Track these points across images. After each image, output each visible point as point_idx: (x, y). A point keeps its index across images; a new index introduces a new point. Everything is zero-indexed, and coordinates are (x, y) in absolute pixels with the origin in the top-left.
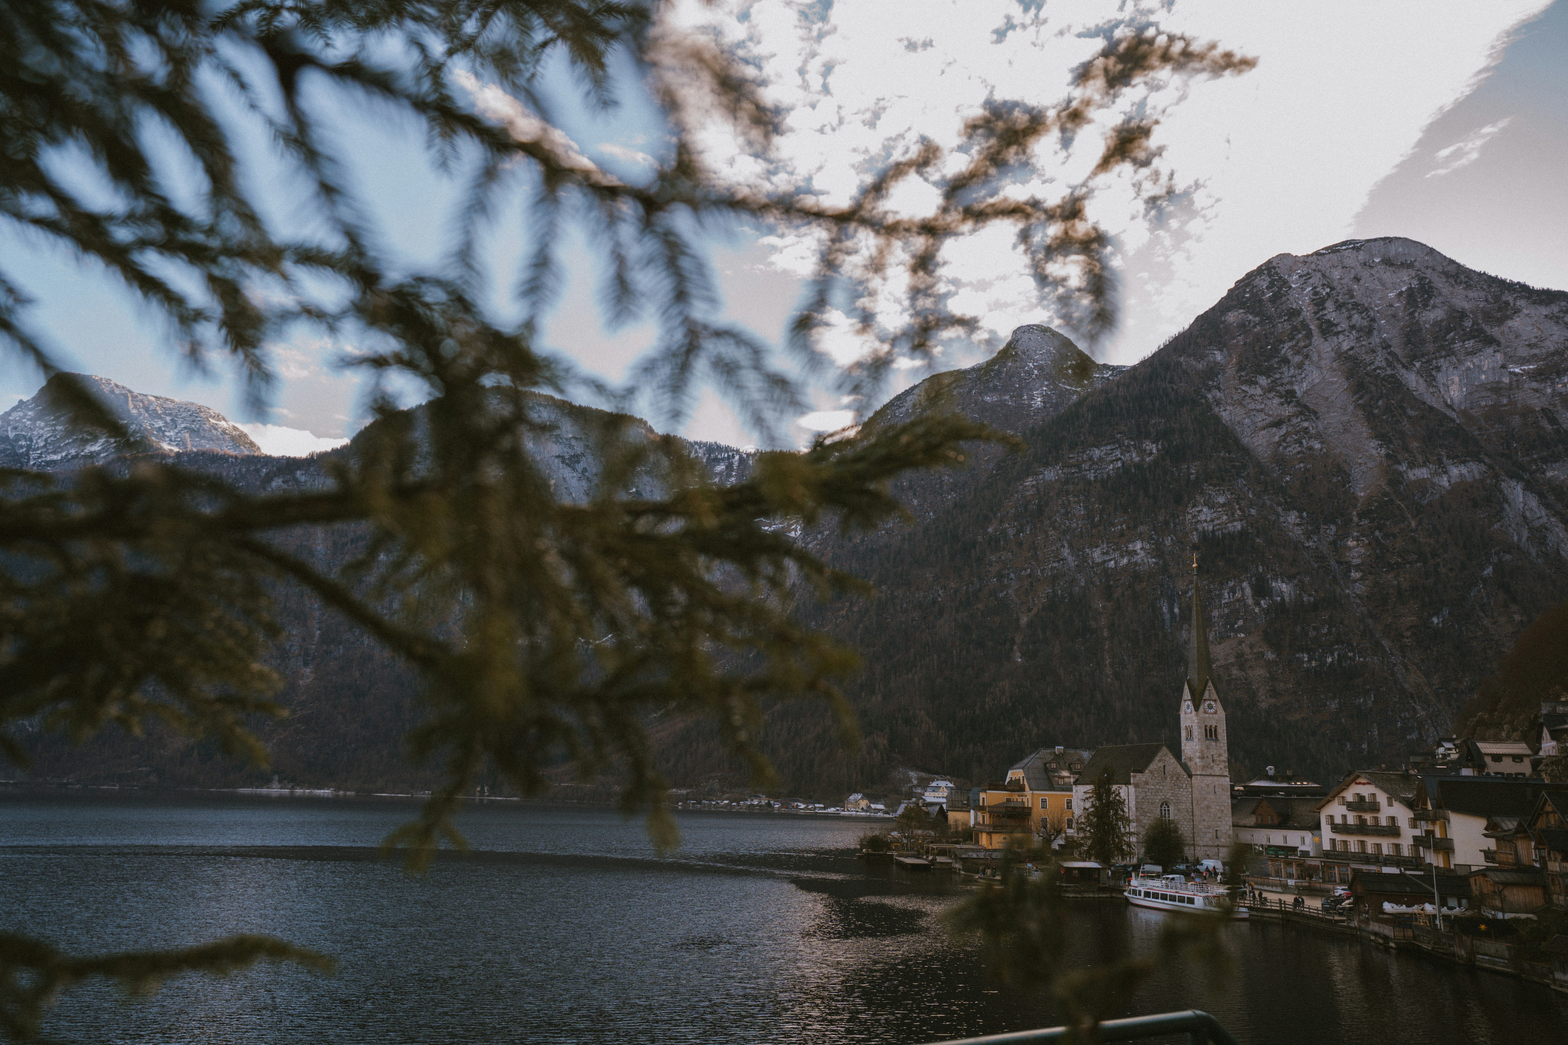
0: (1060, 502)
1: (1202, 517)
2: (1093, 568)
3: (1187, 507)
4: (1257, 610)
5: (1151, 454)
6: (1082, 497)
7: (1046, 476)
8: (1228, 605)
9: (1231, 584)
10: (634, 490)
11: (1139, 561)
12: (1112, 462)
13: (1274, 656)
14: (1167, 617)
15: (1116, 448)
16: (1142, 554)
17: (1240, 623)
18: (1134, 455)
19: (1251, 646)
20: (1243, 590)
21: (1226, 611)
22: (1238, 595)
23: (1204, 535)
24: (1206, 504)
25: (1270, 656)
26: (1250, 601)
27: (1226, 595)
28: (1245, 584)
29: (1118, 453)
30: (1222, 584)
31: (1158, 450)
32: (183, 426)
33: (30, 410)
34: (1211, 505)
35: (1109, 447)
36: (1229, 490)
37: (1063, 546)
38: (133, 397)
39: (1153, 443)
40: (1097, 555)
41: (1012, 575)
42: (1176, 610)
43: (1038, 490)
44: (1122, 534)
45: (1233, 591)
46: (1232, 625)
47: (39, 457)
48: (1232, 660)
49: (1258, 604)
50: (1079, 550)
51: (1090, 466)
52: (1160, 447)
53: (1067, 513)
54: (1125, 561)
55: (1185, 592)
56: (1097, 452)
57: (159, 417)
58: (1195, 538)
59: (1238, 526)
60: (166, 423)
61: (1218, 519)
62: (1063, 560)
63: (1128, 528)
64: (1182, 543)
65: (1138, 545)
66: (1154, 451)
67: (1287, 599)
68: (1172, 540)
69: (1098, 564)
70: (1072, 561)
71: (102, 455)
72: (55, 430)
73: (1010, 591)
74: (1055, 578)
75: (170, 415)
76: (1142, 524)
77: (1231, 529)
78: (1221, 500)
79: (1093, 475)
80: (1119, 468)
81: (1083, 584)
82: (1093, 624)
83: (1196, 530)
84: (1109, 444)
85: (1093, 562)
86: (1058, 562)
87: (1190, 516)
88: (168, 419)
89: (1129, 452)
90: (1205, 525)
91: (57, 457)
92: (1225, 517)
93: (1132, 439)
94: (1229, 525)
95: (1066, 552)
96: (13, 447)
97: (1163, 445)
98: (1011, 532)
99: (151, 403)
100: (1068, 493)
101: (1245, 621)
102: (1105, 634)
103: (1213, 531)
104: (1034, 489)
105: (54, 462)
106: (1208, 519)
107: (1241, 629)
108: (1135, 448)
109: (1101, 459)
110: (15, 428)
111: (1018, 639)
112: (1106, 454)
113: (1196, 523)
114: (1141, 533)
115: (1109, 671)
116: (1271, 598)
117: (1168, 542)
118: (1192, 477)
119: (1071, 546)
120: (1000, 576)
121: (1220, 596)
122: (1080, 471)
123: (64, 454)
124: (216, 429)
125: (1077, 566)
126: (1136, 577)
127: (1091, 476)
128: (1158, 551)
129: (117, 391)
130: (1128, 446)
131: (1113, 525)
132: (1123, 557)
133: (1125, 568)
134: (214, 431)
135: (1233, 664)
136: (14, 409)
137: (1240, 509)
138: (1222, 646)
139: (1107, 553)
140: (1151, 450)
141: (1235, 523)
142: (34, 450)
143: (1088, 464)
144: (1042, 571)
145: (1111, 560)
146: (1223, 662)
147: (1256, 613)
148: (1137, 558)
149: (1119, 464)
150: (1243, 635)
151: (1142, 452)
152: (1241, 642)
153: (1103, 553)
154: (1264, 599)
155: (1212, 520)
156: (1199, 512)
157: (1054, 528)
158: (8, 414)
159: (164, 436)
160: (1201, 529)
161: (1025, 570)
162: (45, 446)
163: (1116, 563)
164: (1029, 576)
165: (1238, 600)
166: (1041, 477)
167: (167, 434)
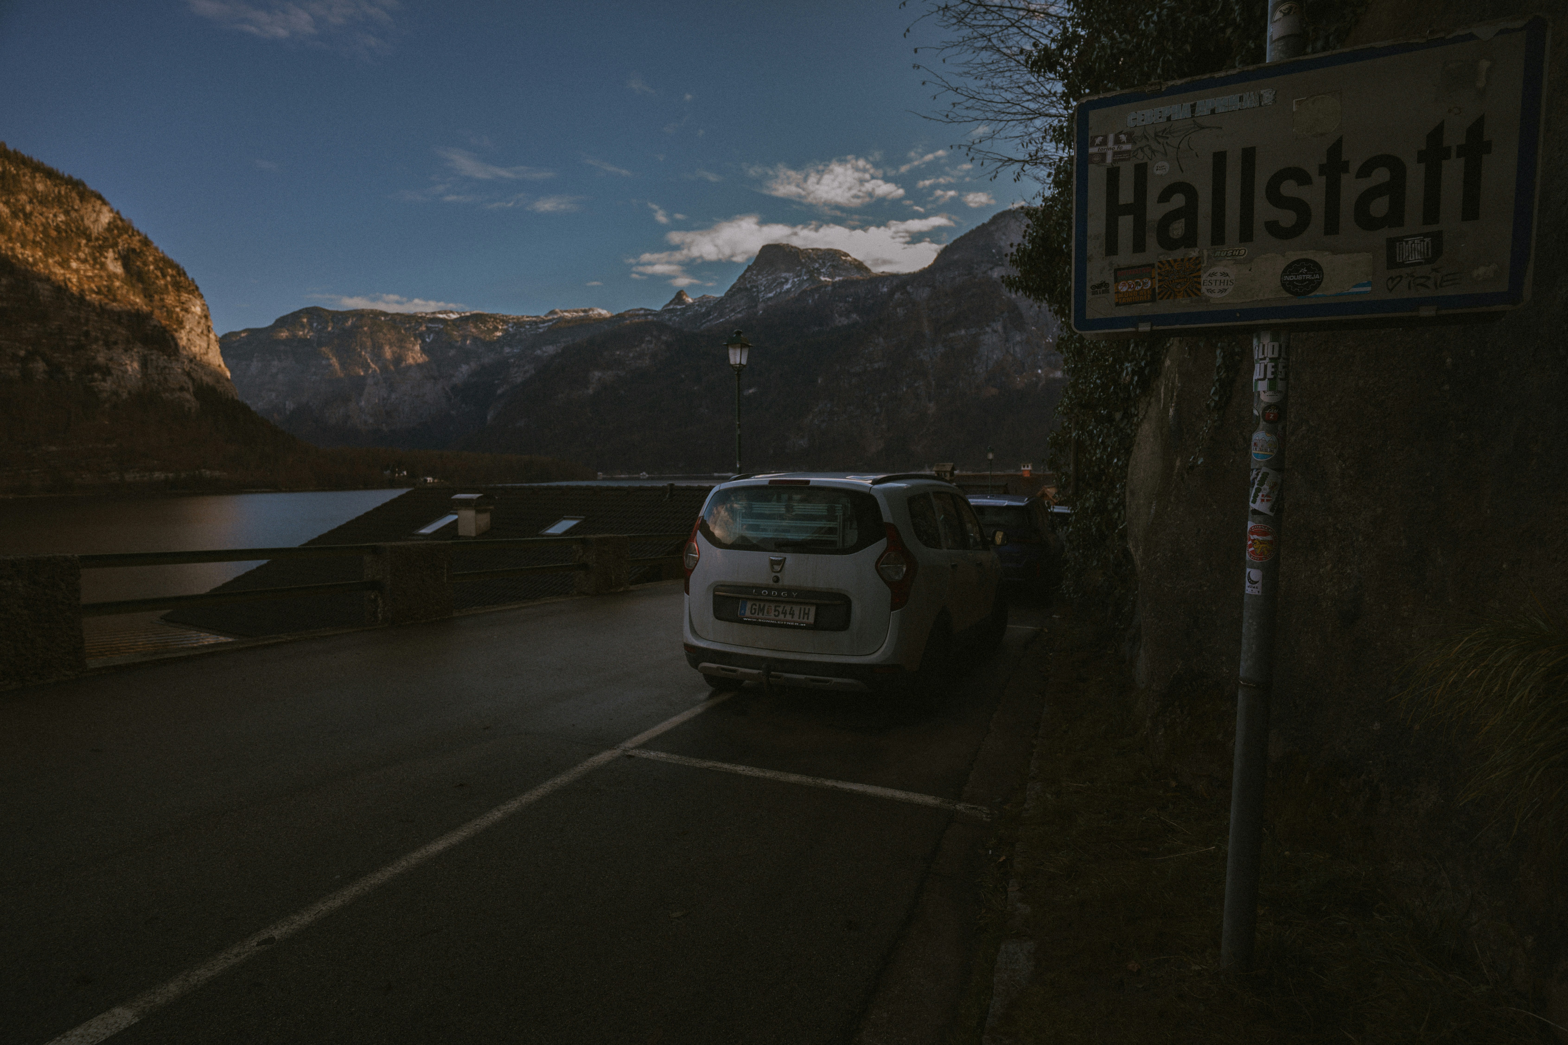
32: (829, 264)
33: (754, 270)
47: (763, 297)
57: (816, 261)
60: (820, 264)
71: (793, 290)
72: (768, 279)
75: (821, 259)
88: (821, 261)
91: (771, 295)
99: (810, 253)
105: (770, 298)
110: (749, 282)
123: (774, 292)
124: (846, 263)
129: (793, 250)
134: (846, 265)
136: (746, 271)
142: (761, 292)
158: (744, 274)
159: (821, 272)
162: (765, 290)
167: (822, 271)
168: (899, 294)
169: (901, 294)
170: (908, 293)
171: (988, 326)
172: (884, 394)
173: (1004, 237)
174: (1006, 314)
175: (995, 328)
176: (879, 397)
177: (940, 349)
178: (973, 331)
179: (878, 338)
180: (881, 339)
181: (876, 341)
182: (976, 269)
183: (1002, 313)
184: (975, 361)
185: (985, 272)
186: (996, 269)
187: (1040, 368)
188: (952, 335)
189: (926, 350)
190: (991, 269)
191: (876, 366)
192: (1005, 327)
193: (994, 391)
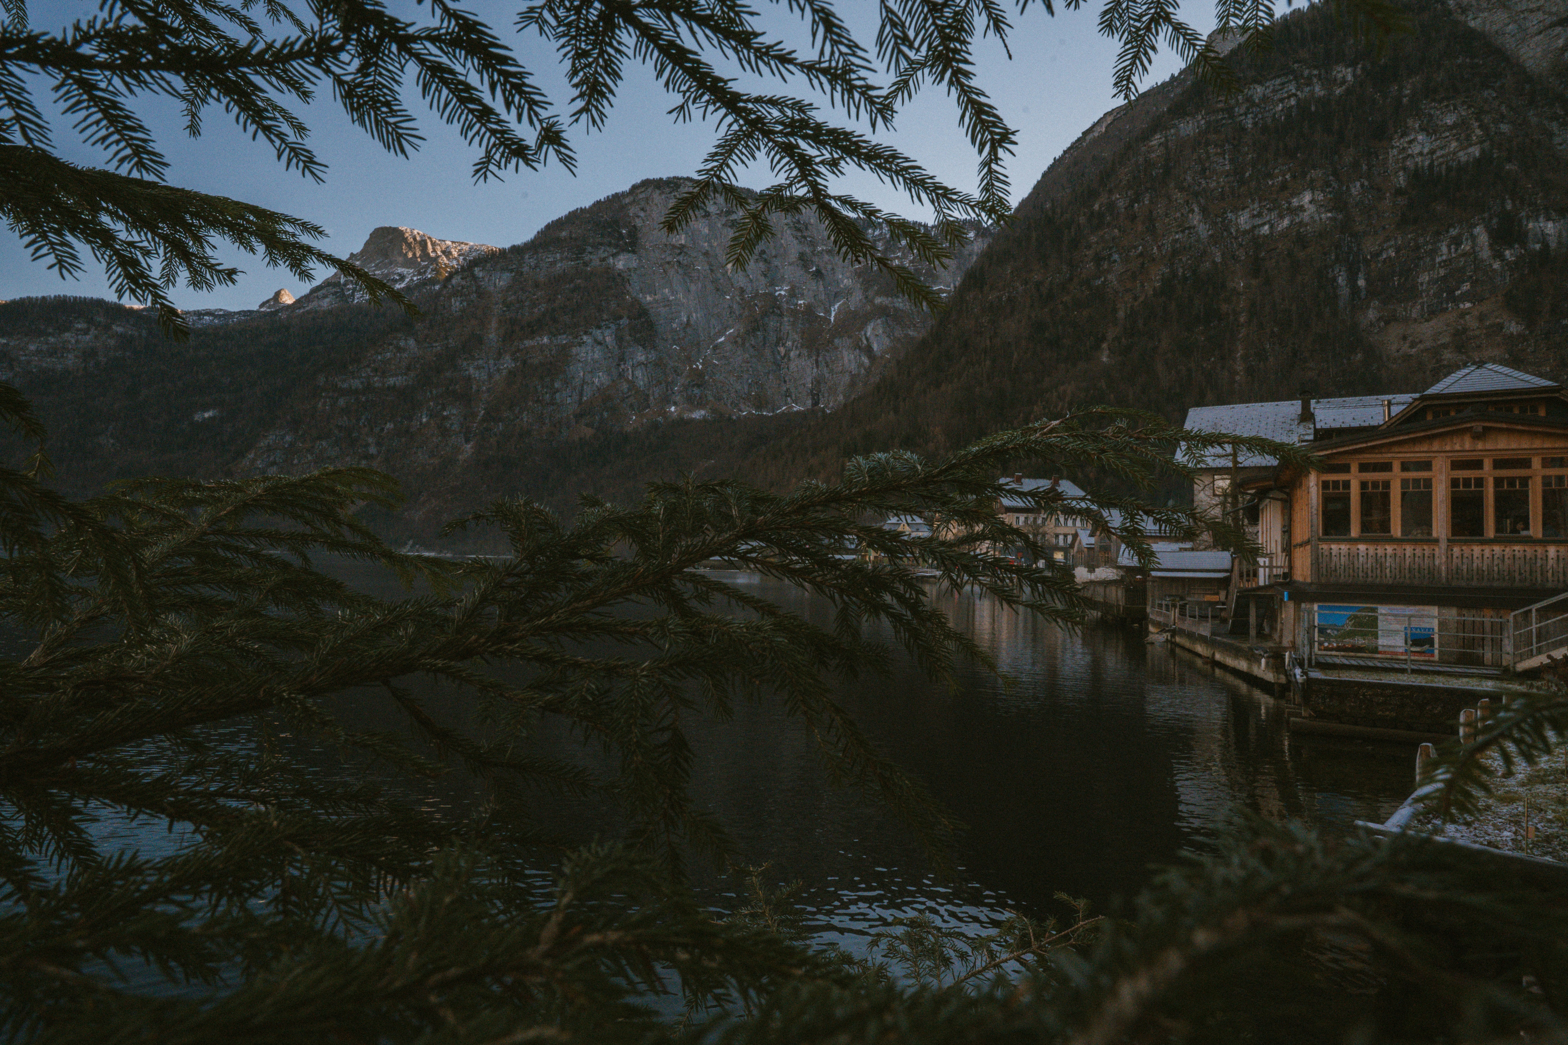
0: (1195, 157)
1: (1416, 149)
2: (1236, 238)
3: (1391, 139)
4: (1496, 265)
5: (1344, 81)
6: (1227, 147)
7: (1182, 133)
8: (1446, 263)
9: (1454, 232)
10: (814, 269)
11: (1306, 219)
12: (1281, 100)
13: (1520, 328)
14: (1345, 291)
15: (1290, 81)
16: (1312, 208)
17: (1466, 287)
18: (1317, 89)
19: (1481, 318)
20: (1473, 238)
21: (1442, 272)
22: (1466, 247)
23: (1416, 175)
24: (1422, 129)
25: (1514, 328)
26: (1485, 253)
27: (1444, 249)
28: (1478, 230)
29: (1292, 88)
30: (1438, 233)
31: (1354, 75)
33: (358, 260)
34: (1431, 129)
35: (1278, 81)
36: (1463, 103)
37: (1192, 211)
38: (431, 241)
39: (1347, 66)
40: (1244, 220)
41: (1116, 257)
42: (1361, 283)
43: (1167, 148)
44: (1284, 187)
45: (1457, 241)
46: (1451, 292)
48: (1446, 339)
49: (1498, 255)
50: (1217, 216)
51: (1248, 109)
52: (1359, 72)
53: (1204, 170)
54: (1286, 222)
55: (1378, 254)
56: (1259, 89)
58: (1401, 180)
59: (1475, 151)
61: (1442, 148)
62: (1189, 228)
63: (1294, 177)
64: (1379, 190)
65: (1307, 197)
66: (1349, 77)
67: (1553, 245)
68: (1362, 186)
69: (1246, 232)
70: (1203, 230)
73: (1109, 277)
74: (1175, 253)
76: (1314, 167)
77: (1464, 159)
78: (1450, 120)
79: (1250, 121)
80: (1292, 107)
81: (1218, 260)
82: (1224, 307)
83: (1404, 169)
84: (1279, 76)
85: (1237, 231)
86: (1183, 232)
87: (1395, 151)
89: (1308, 85)
90: (1420, 159)
92: (1454, 144)
93: (1316, 67)
94: (1461, 154)
95: (1196, 219)
96: (343, 290)
97: (1363, 69)
98: (1121, 204)
99: (448, 246)
100: (1207, 144)
101: (1474, 283)
102: (1242, 320)
103: (1431, 166)
104: (1162, 148)
106: (1426, 151)
107: (1464, 297)
108: (1320, 79)
109: (1265, 99)
111: (1110, 335)
112: (1275, 91)
113: (1405, 159)
114: (1312, 181)
115: (1240, 367)
116: (1523, 244)
117: (1356, 189)
118: (1405, 100)
119: (1204, 211)
120: (1098, 259)
121: (1435, 252)
122: (1232, 116)
125: (1211, 236)
126: (1301, 241)
127: (1249, 123)
128: (1339, 203)
130: (1309, 78)
131: (1270, 176)
132: (1281, 217)
133: (1285, 234)
135: (1445, 346)
137: (1480, 127)
138: (1432, 323)
139: (1260, 215)
140: (1344, 77)
141: (1471, 150)
143: (1244, 106)
144: (1159, 247)
145: (1264, 224)
146: (1428, 344)
147: (1495, 270)
148: (1305, 216)
149: (1293, 102)
150: (1468, 305)
151: (1329, 82)
152: (1463, 314)
153: (1254, 216)
154: (1511, 247)
155: (1432, 152)
156: (1410, 142)
157: (1182, 189)
160: (1412, 167)
161: (1136, 247)
163: (1272, 227)
164: (1141, 255)
165: (1464, 254)
166: (1172, 131)
168: (459, 277)
169: (462, 279)
170: (474, 278)
171: (586, 333)
172: (390, 426)
173: (642, 214)
174: (624, 321)
175: (600, 338)
176: (382, 430)
177: (507, 363)
178: (563, 340)
179: (406, 340)
180: (411, 342)
181: (402, 344)
182: (590, 253)
183: (621, 318)
184: (557, 385)
185: (604, 260)
186: (621, 257)
187: (675, 404)
188: (528, 343)
189: (480, 362)
190: (614, 255)
191: (391, 381)
192: (619, 339)
193: (589, 432)
